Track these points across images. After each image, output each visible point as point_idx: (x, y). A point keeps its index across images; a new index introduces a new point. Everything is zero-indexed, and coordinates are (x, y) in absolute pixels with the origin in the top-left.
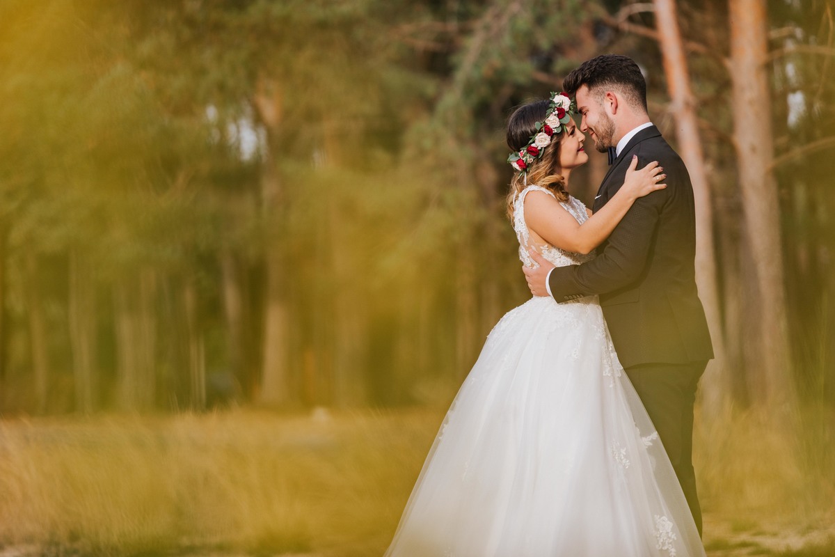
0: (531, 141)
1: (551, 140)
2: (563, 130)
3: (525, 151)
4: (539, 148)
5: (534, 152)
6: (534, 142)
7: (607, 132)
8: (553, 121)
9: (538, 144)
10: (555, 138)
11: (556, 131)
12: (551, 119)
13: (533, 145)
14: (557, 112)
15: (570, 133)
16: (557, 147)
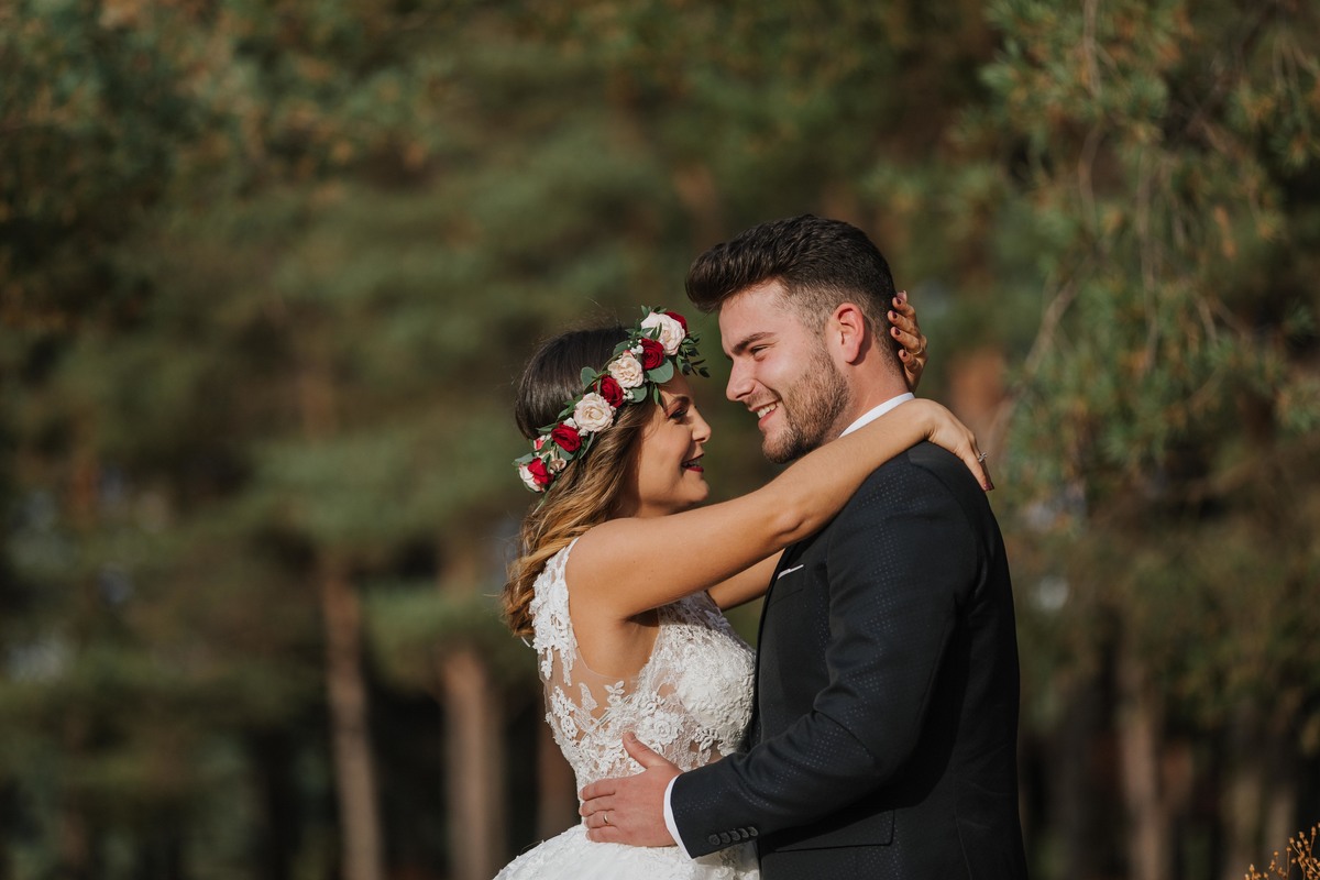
0: (564, 413)
1: (616, 418)
2: (649, 398)
3: (549, 437)
4: (582, 433)
5: (569, 440)
6: (572, 415)
7: (826, 406)
8: (627, 371)
9: (580, 422)
10: (626, 415)
11: (630, 396)
12: (624, 365)
13: (569, 422)
14: (640, 349)
15: (670, 412)
16: (630, 442)
